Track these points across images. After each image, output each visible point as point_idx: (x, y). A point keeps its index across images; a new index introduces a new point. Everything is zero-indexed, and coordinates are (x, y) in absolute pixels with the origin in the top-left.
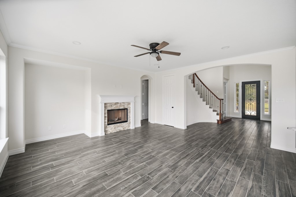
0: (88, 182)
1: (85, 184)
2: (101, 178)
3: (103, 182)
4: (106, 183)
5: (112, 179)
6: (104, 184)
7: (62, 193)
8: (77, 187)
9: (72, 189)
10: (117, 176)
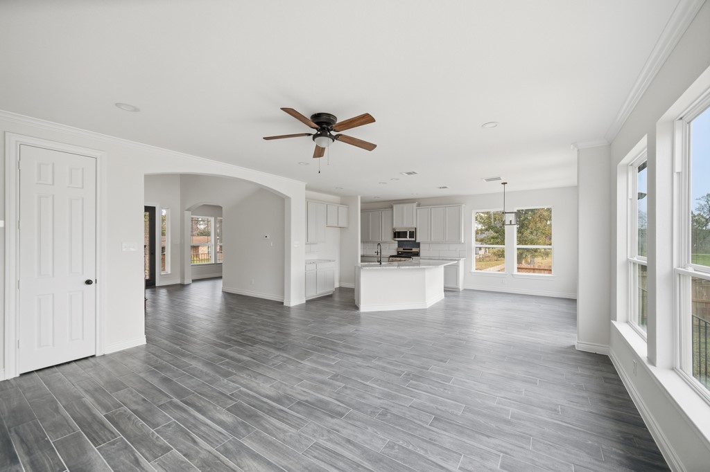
0: (477, 436)
1: (485, 438)
2: (450, 423)
3: (456, 415)
4: (455, 412)
5: (440, 407)
6: (460, 413)
7: (534, 458)
8: (502, 446)
9: (511, 450)
10: (428, 404)
